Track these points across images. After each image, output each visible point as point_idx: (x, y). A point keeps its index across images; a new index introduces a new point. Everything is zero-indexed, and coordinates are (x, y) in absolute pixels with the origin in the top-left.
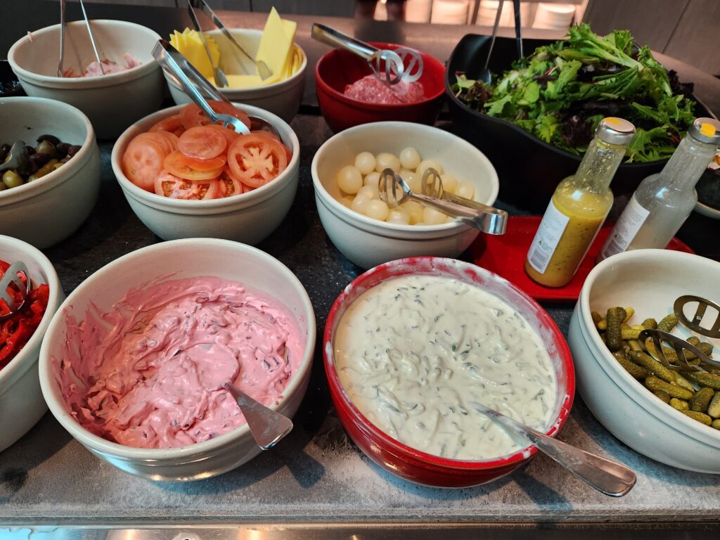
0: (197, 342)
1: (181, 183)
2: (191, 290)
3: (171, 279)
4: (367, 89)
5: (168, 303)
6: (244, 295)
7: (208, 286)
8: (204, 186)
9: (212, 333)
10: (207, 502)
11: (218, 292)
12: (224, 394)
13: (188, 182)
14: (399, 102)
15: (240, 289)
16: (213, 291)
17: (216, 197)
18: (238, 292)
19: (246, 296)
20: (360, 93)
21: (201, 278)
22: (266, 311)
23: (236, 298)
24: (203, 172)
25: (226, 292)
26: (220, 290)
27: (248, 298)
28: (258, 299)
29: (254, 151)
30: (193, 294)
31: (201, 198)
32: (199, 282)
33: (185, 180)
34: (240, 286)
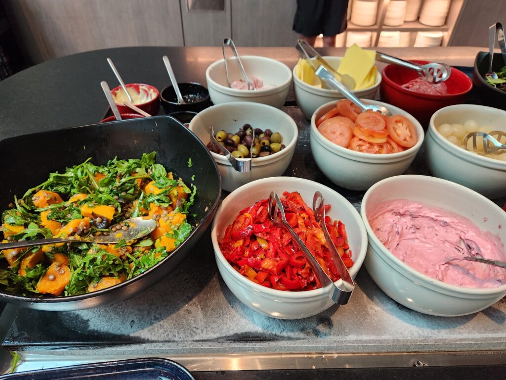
0: (403, 239)
1: (368, 145)
2: (390, 208)
3: (383, 201)
4: (422, 87)
5: (378, 216)
6: (422, 210)
7: (400, 205)
8: (381, 146)
9: (413, 233)
10: (447, 333)
11: (406, 208)
12: (448, 266)
13: (371, 144)
14: (439, 94)
15: (420, 206)
16: (403, 208)
17: (388, 153)
18: (418, 208)
19: (424, 210)
20: (417, 89)
21: (397, 200)
22: (439, 219)
23: (416, 212)
24: (380, 138)
25: (411, 208)
26: (406, 207)
27: (425, 212)
28: (432, 212)
29: (400, 124)
30: (390, 211)
31: (380, 153)
32: (395, 203)
33: (370, 143)
34: (419, 205)
